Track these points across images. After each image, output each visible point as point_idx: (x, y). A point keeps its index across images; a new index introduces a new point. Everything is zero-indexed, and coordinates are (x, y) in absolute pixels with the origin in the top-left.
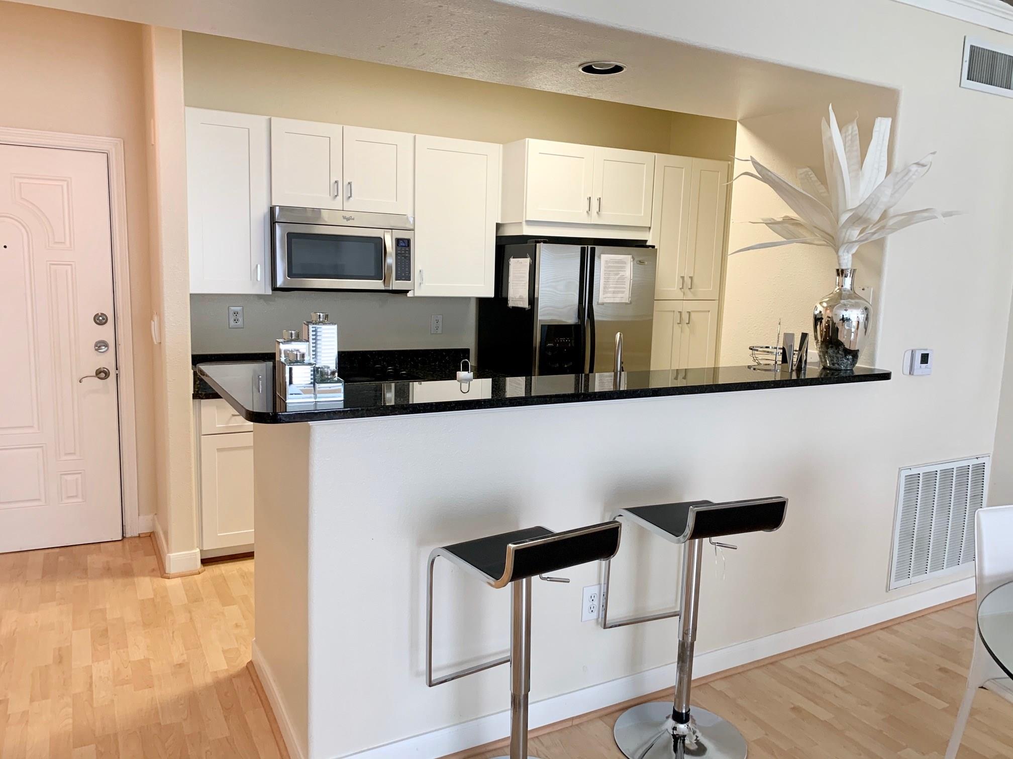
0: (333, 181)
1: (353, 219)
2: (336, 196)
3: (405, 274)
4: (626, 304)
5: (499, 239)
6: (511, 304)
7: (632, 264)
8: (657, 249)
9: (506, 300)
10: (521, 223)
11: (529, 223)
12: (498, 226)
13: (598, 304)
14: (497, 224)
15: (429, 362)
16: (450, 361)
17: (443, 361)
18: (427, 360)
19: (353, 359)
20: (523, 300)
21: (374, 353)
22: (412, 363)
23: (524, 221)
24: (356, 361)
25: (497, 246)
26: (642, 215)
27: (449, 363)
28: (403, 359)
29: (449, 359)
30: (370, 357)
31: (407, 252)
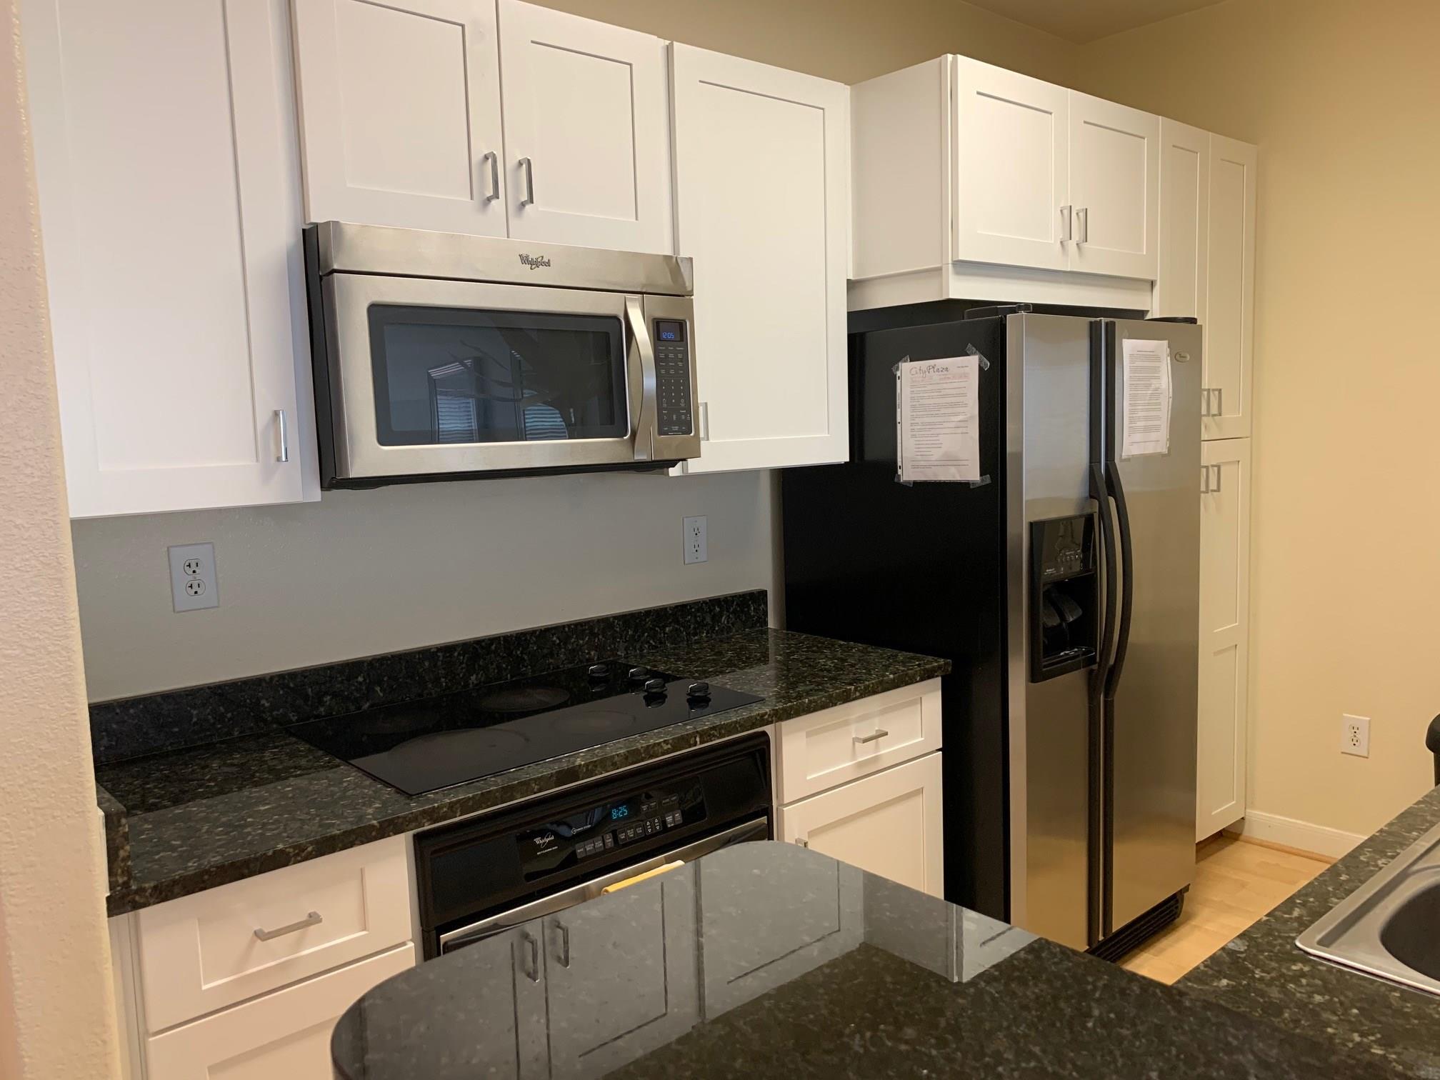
0: (477, 157)
1: (548, 264)
2: (489, 199)
3: (679, 416)
4: (1163, 455)
5: (855, 318)
6: (909, 472)
7: (1169, 361)
8: (1201, 326)
9: (891, 466)
10: (940, 269)
11: (967, 268)
12: (852, 285)
13: (1121, 460)
14: (848, 280)
15: (688, 634)
16: (730, 625)
17: (717, 628)
18: (682, 629)
19: (519, 652)
20: (965, 463)
21: (567, 629)
22: (651, 642)
23: (950, 265)
24: (526, 657)
25: (849, 336)
26: (1145, 253)
27: (729, 630)
28: (633, 636)
29: (728, 622)
30: (558, 641)
31: (680, 356)
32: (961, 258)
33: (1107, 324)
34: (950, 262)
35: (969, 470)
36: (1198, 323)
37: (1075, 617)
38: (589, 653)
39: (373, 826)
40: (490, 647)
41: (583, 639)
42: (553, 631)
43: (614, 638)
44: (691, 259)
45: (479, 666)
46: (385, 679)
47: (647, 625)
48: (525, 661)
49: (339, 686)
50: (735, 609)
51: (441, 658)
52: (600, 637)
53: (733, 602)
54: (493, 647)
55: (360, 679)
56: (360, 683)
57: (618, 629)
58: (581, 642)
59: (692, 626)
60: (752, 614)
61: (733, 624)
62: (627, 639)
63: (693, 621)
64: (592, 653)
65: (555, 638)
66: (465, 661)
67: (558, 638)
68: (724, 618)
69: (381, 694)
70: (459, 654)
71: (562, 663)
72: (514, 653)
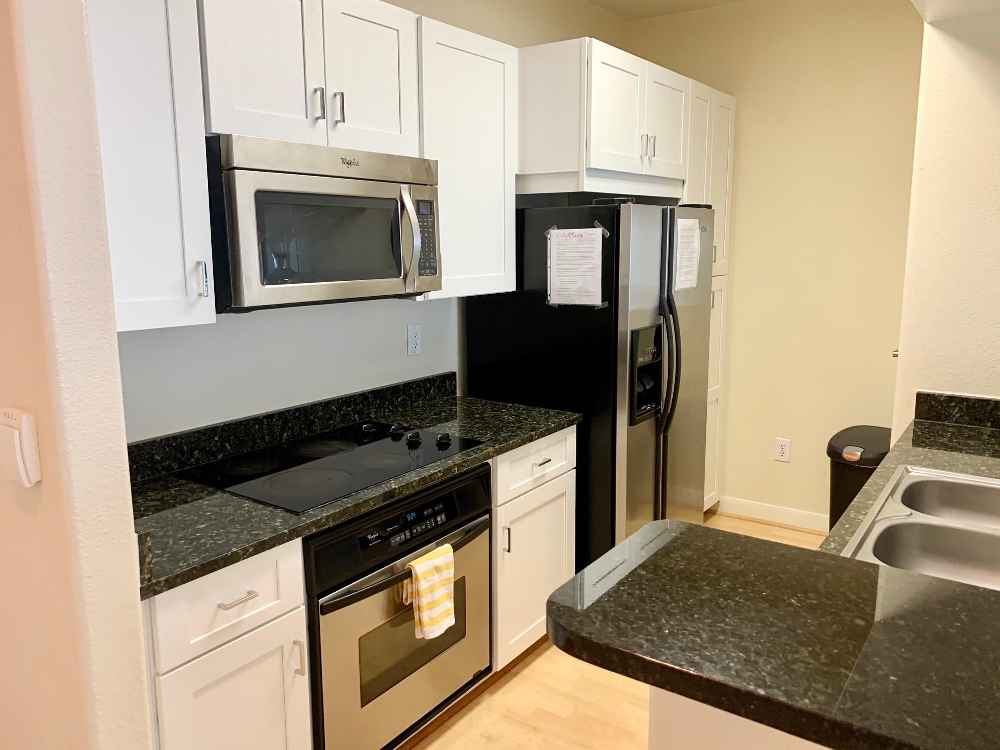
0: (310, 89)
1: (357, 164)
2: (317, 119)
3: (430, 264)
4: (694, 288)
6: (556, 297)
7: (699, 232)
8: (714, 210)
9: (543, 294)
10: (578, 172)
11: (594, 172)
12: (520, 178)
13: (675, 292)
14: (516, 174)
15: (412, 402)
16: (435, 395)
17: (428, 398)
18: (408, 398)
19: (312, 417)
20: (592, 294)
21: (341, 401)
22: (390, 407)
23: (585, 171)
24: (316, 420)
25: (517, 210)
26: (681, 163)
27: (435, 398)
28: (379, 404)
29: (434, 394)
30: (335, 409)
31: (430, 224)
32: (592, 166)
33: (671, 209)
34: (585, 168)
35: (595, 299)
36: (712, 209)
37: (650, 386)
38: (354, 416)
39: (285, 533)
40: (295, 414)
41: (350, 407)
42: (333, 403)
43: (369, 406)
44: (437, 161)
45: (288, 427)
46: (232, 438)
47: (388, 397)
48: (316, 423)
49: (203, 443)
50: (438, 385)
51: (265, 423)
52: (361, 405)
53: (437, 380)
54: (297, 414)
55: (216, 439)
56: (216, 441)
57: (371, 400)
58: (349, 409)
59: (414, 397)
60: (448, 387)
61: (437, 395)
62: (376, 406)
63: (414, 393)
64: (356, 416)
65: (333, 407)
66: (280, 424)
67: (335, 407)
68: (432, 391)
69: (229, 448)
70: (276, 420)
71: (338, 424)
72: (309, 417)
